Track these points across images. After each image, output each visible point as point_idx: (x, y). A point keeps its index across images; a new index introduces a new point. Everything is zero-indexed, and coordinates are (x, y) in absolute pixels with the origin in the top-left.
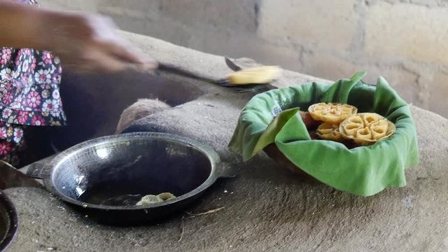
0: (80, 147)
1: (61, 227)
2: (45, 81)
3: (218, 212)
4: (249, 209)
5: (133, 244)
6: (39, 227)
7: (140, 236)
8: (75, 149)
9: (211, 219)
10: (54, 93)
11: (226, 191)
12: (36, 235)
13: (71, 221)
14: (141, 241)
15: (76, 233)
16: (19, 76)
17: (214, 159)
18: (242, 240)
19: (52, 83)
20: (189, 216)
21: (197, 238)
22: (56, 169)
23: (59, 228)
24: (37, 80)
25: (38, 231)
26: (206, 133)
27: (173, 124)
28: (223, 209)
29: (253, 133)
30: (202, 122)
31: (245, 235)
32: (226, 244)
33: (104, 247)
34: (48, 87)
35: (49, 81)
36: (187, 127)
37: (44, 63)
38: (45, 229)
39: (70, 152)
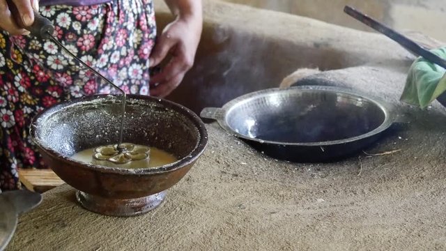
0: (251, 96)
1: (240, 158)
2: (136, 76)
3: (394, 154)
4: (425, 152)
5: (313, 176)
6: (219, 157)
7: (319, 170)
8: (246, 98)
9: (388, 159)
10: (142, 89)
11: (400, 138)
12: (216, 163)
13: (249, 154)
14: (320, 173)
15: (255, 164)
16: (106, 66)
17: (386, 109)
18: (422, 178)
19: (143, 79)
20: (365, 155)
21: (376, 173)
22: (228, 113)
23: (238, 158)
24: (130, 74)
25: (218, 159)
26: (373, 91)
27: (341, 80)
28: (399, 152)
29: (430, 81)
30: (369, 81)
31: (424, 174)
32: (406, 180)
33: (284, 177)
34: (138, 83)
35: (139, 77)
36: (355, 84)
37: (139, 57)
38: (225, 159)
39: (241, 100)
